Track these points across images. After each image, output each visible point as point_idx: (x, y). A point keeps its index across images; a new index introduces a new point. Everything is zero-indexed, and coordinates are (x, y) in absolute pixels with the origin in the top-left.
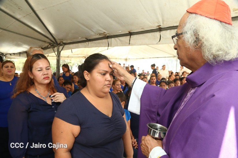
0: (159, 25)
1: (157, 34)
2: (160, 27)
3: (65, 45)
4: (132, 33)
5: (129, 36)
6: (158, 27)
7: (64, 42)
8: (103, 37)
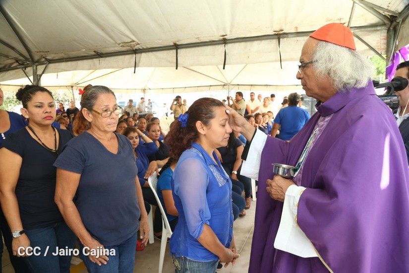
0: (225, 34)
1: (221, 48)
2: (225, 37)
3: (50, 63)
4: (178, 45)
5: (175, 51)
6: (222, 38)
7: (47, 58)
8: (127, 51)
